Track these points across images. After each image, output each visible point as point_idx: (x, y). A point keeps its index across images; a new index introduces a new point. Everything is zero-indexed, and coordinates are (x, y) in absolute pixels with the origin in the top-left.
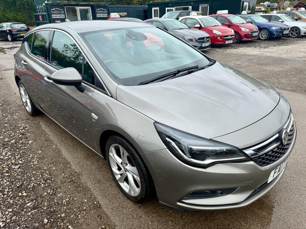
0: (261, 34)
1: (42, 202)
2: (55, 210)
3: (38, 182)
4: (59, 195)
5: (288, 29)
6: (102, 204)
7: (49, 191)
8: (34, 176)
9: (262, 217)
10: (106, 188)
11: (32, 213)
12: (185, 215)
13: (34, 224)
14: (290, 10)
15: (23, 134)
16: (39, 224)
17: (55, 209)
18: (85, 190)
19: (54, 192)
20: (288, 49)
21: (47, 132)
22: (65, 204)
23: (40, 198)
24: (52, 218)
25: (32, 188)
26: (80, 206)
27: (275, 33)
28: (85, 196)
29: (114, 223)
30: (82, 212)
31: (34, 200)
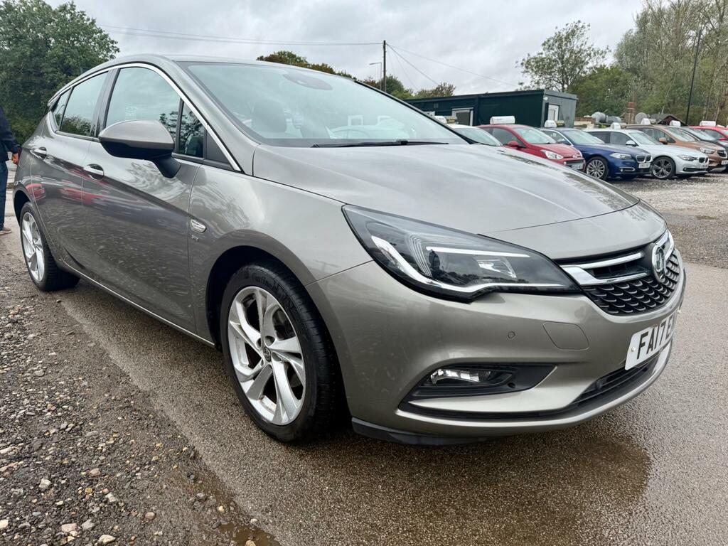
0: (590, 169)
1: (42, 446)
2: (73, 462)
3: (39, 407)
4: (89, 434)
5: (648, 159)
6: (201, 453)
7: (63, 426)
8: (28, 398)
9: (620, 477)
10: (215, 420)
11: (12, 467)
12: (419, 472)
13: (13, 489)
14: (649, 123)
15: (14, 322)
16: (24, 489)
17: (73, 460)
18: (160, 424)
19: (78, 427)
20: (652, 196)
21: (77, 319)
22: (104, 450)
23: (38, 438)
24: (64, 477)
25: (19, 419)
26: (143, 455)
27: (619, 165)
28: (158, 435)
29: (230, 488)
30: (147, 467)
31: (22, 442)
